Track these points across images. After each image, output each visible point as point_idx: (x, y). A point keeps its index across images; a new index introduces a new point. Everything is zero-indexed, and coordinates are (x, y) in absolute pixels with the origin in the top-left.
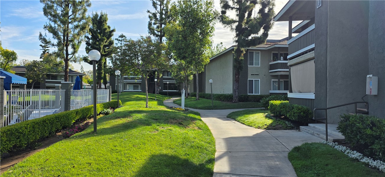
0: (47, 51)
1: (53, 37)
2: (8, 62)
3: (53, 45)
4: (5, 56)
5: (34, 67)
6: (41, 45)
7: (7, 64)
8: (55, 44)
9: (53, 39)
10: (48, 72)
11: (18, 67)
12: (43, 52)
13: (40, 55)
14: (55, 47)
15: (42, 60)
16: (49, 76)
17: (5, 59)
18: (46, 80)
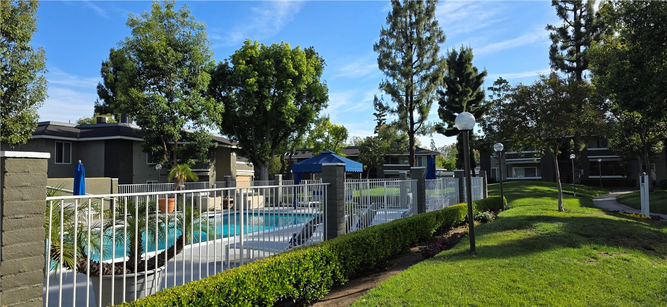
0: (384, 121)
1: (392, 100)
2: (337, 143)
3: (392, 111)
4: (334, 134)
5: (368, 146)
6: (375, 114)
7: (336, 145)
8: (394, 110)
9: (392, 102)
10: (387, 153)
11: (349, 148)
12: (378, 123)
13: (374, 128)
14: (394, 115)
15: (377, 135)
16: (388, 159)
17: (334, 138)
18: (384, 165)
